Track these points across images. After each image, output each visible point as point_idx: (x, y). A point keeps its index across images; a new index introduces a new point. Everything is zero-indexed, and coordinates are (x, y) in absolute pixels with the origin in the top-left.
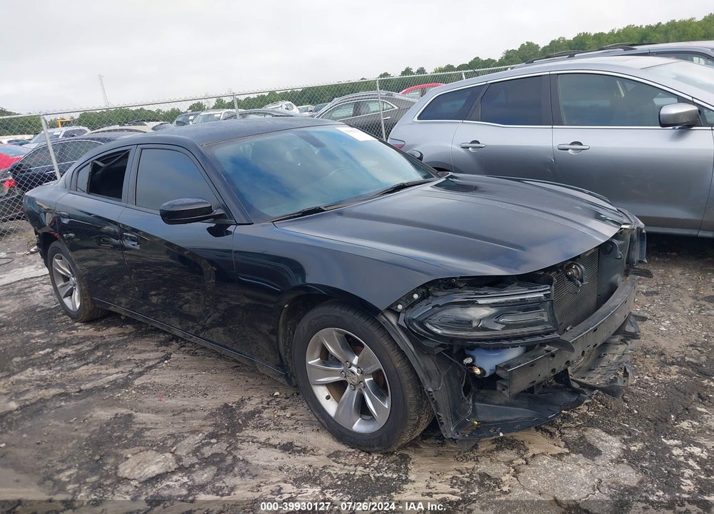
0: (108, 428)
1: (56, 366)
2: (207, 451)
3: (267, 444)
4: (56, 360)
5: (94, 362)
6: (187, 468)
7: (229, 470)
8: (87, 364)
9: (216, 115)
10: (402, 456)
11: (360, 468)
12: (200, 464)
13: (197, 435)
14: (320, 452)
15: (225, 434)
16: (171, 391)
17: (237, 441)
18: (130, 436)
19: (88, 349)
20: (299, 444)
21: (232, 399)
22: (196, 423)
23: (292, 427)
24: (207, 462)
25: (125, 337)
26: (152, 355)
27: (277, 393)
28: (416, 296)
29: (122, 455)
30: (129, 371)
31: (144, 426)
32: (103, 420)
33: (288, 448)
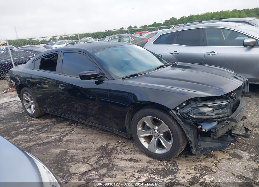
0: (60, 156)
1: (30, 134)
2: (102, 163)
3: (122, 159)
4: (29, 132)
5: (45, 132)
6: (96, 169)
7: (112, 169)
8: (42, 133)
9: (64, 42)
10: (174, 161)
11: (160, 166)
12: (100, 167)
13: (95, 157)
14: (144, 161)
15: (106, 156)
16: (79, 142)
17: (111, 158)
18: (69, 158)
19: (40, 127)
20: (135, 159)
21: (104, 144)
22: (93, 153)
23: (130, 153)
24: (103, 166)
25: (54, 123)
26: (66, 129)
27: (120, 141)
28: (184, 104)
29: (69, 165)
30: (60, 135)
31: (73, 155)
32: (56, 153)
33: (131, 160)
